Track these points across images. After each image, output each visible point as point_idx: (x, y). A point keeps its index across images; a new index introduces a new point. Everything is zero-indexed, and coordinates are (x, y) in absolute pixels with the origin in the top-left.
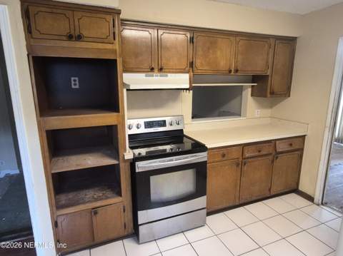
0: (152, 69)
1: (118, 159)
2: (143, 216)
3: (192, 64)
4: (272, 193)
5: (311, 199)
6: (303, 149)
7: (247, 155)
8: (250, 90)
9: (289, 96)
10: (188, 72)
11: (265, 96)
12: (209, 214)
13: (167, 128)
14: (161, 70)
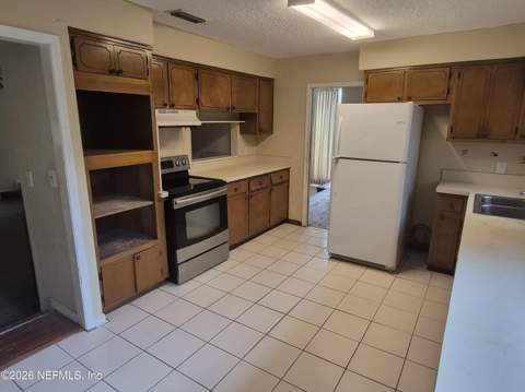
0: (165, 105)
1: (152, 200)
2: (182, 254)
3: (198, 101)
4: (272, 224)
5: (299, 224)
6: (288, 181)
7: (253, 188)
8: (238, 127)
9: (272, 133)
10: (194, 109)
11: (255, 134)
12: (232, 248)
13: (176, 169)
14: (172, 106)
